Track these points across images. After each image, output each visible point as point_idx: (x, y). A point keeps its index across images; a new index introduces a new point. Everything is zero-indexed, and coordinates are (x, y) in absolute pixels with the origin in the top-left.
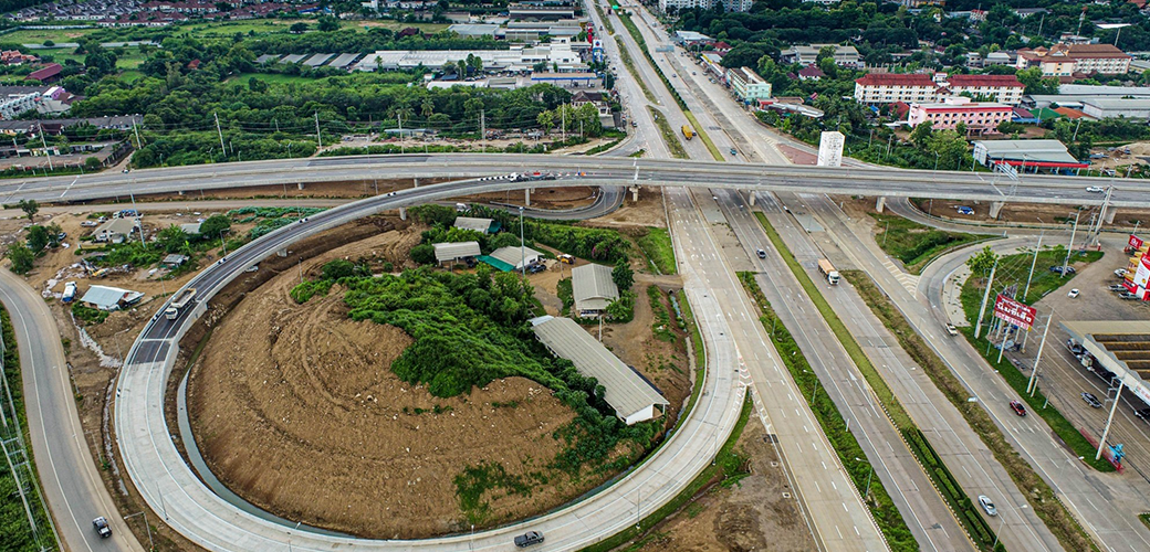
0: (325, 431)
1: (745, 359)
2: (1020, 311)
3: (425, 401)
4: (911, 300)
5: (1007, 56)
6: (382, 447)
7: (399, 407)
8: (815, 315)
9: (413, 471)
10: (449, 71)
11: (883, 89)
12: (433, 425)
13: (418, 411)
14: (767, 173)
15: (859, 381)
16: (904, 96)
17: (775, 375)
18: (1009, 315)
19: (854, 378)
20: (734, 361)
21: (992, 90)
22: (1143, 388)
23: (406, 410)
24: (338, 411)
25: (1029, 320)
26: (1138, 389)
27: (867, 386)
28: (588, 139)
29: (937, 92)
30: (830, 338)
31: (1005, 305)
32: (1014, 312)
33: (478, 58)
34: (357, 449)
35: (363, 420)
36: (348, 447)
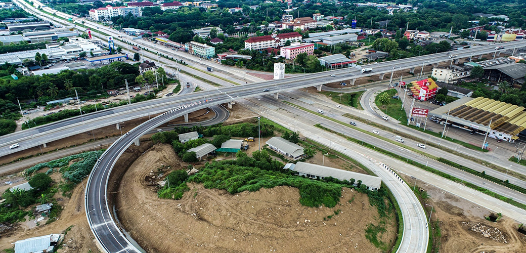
0: (301, 245)
1: (366, 155)
2: (422, 111)
3: (329, 212)
4: (376, 119)
5: (274, 25)
6: (331, 239)
7: (321, 219)
9: (352, 242)
10: (30, 65)
11: (258, 43)
12: (340, 220)
13: (329, 217)
14: (277, 84)
16: (265, 45)
18: (418, 114)
19: (401, 149)
20: (364, 157)
21: (293, 39)
22: (473, 125)
23: (325, 219)
24: (298, 233)
25: (426, 114)
26: (471, 125)
28: (166, 86)
29: (276, 42)
31: (416, 111)
32: (420, 113)
33: (44, 55)
34: (322, 245)
35: (314, 232)
36: (317, 246)
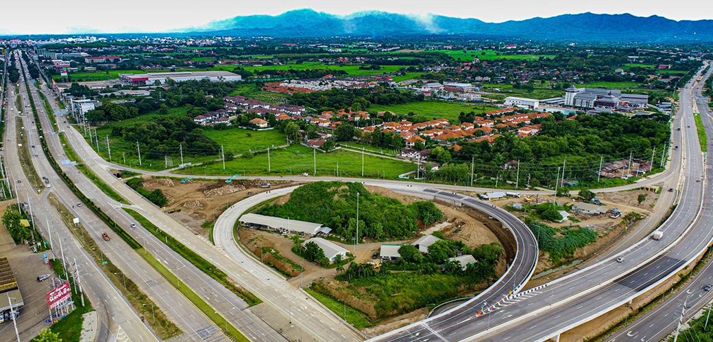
1: (223, 255)
8: (193, 288)
15: (162, 261)
17: (205, 253)
19: (165, 262)
20: (227, 252)
27: (159, 260)
30: (181, 277)
